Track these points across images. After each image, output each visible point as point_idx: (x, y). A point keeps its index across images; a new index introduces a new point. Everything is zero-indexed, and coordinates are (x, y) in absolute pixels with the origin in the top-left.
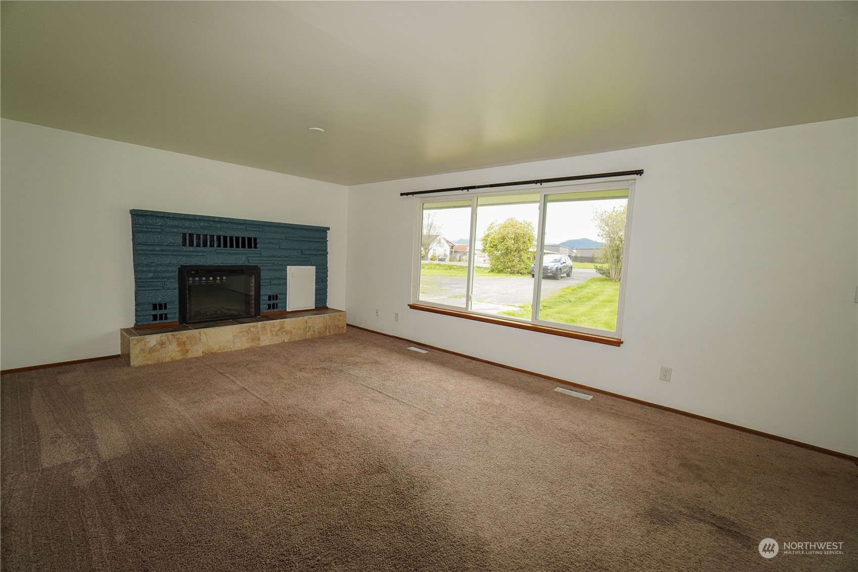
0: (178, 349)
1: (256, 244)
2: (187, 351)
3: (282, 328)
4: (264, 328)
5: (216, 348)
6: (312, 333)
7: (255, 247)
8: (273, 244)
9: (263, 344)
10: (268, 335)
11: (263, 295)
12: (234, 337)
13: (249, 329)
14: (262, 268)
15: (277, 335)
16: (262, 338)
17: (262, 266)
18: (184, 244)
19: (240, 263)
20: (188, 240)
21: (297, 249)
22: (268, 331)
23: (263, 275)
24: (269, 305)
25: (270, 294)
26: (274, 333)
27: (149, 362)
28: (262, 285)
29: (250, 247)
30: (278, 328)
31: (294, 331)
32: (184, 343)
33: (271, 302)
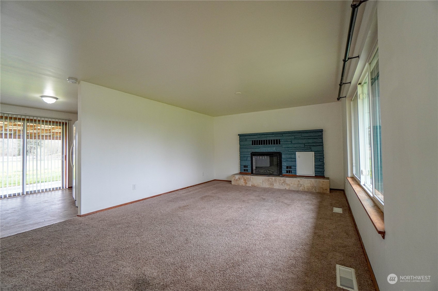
0: (244, 182)
1: (280, 142)
2: (246, 183)
3: (284, 182)
4: (275, 180)
5: (256, 185)
6: (303, 188)
7: (279, 144)
8: (287, 141)
9: (275, 187)
10: (278, 184)
11: (283, 166)
12: (263, 181)
13: (269, 179)
14: (283, 153)
15: (282, 185)
16: (275, 184)
17: (283, 152)
18: (253, 144)
19: (272, 151)
20: (254, 143)
21: (302, 143)
22: (278, 182)
23: (283, 156)
24: (287, 171)
25: (288, 165)
26: (281, 184)
27: (236, 184)
28: (283, 161)
29: (277, 144)
30: (282, 181)
31: (291, 185)
32: (246, 180)
33: (288, 170)
